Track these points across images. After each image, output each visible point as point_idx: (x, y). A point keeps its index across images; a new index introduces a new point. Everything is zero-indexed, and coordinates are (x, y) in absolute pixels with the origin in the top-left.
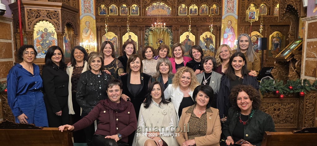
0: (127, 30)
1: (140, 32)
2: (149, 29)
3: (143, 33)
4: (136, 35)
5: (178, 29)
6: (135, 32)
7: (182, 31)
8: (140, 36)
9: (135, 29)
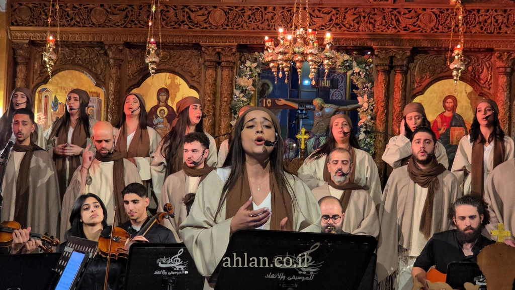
0: (147, 61)
1: (210, 72)
2: (256, 60)
3: (227, 77)
4: (191, 87)
5: (402, 66)
6: (190, 72)
7: (421, 76)
8: (212, 92)
9: (189, 61)
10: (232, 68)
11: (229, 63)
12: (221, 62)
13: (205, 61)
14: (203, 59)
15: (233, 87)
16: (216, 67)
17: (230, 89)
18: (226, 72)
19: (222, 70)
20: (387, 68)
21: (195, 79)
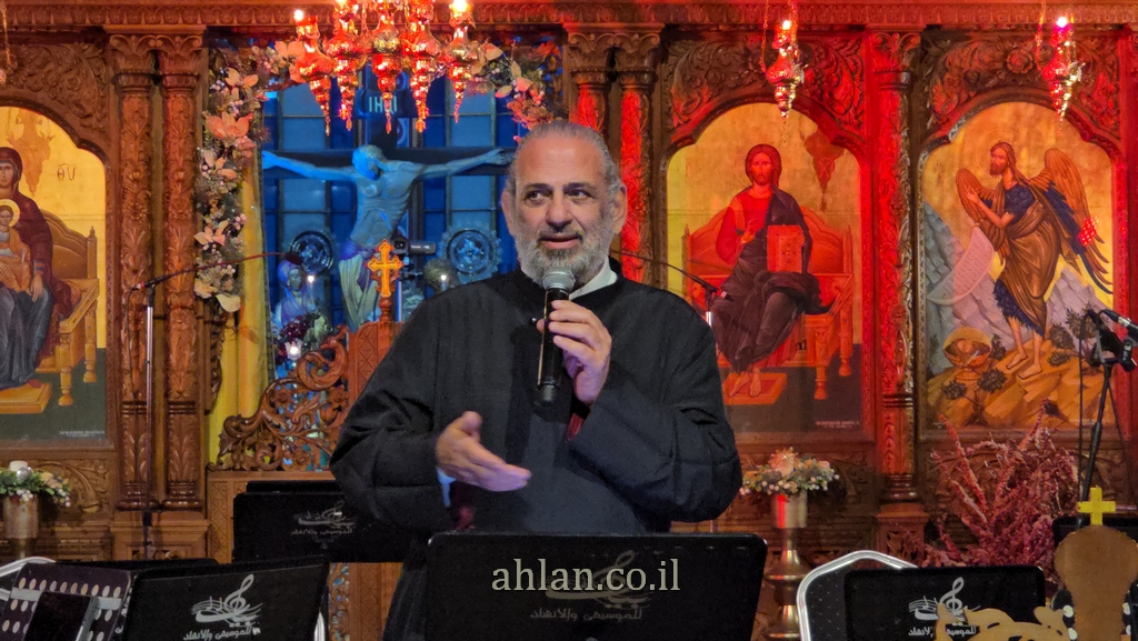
2: (253, 67)
3: (182, 115)
4: (83, 144)
5: (638, 73)
6: (78, 105)
7: (689, 97)
8: (142, 156)
9: (71, 75)
10: (192, 89)
11: (184, 78)
12: (165, 75)
13: (117, 76)
14: (111, 69)
15: (195, 141)
16: (148, 88)
17: (189, 147)
18: (177, 103)
19: (168, 98)
20: (602, 78)
21: (93, 121)
